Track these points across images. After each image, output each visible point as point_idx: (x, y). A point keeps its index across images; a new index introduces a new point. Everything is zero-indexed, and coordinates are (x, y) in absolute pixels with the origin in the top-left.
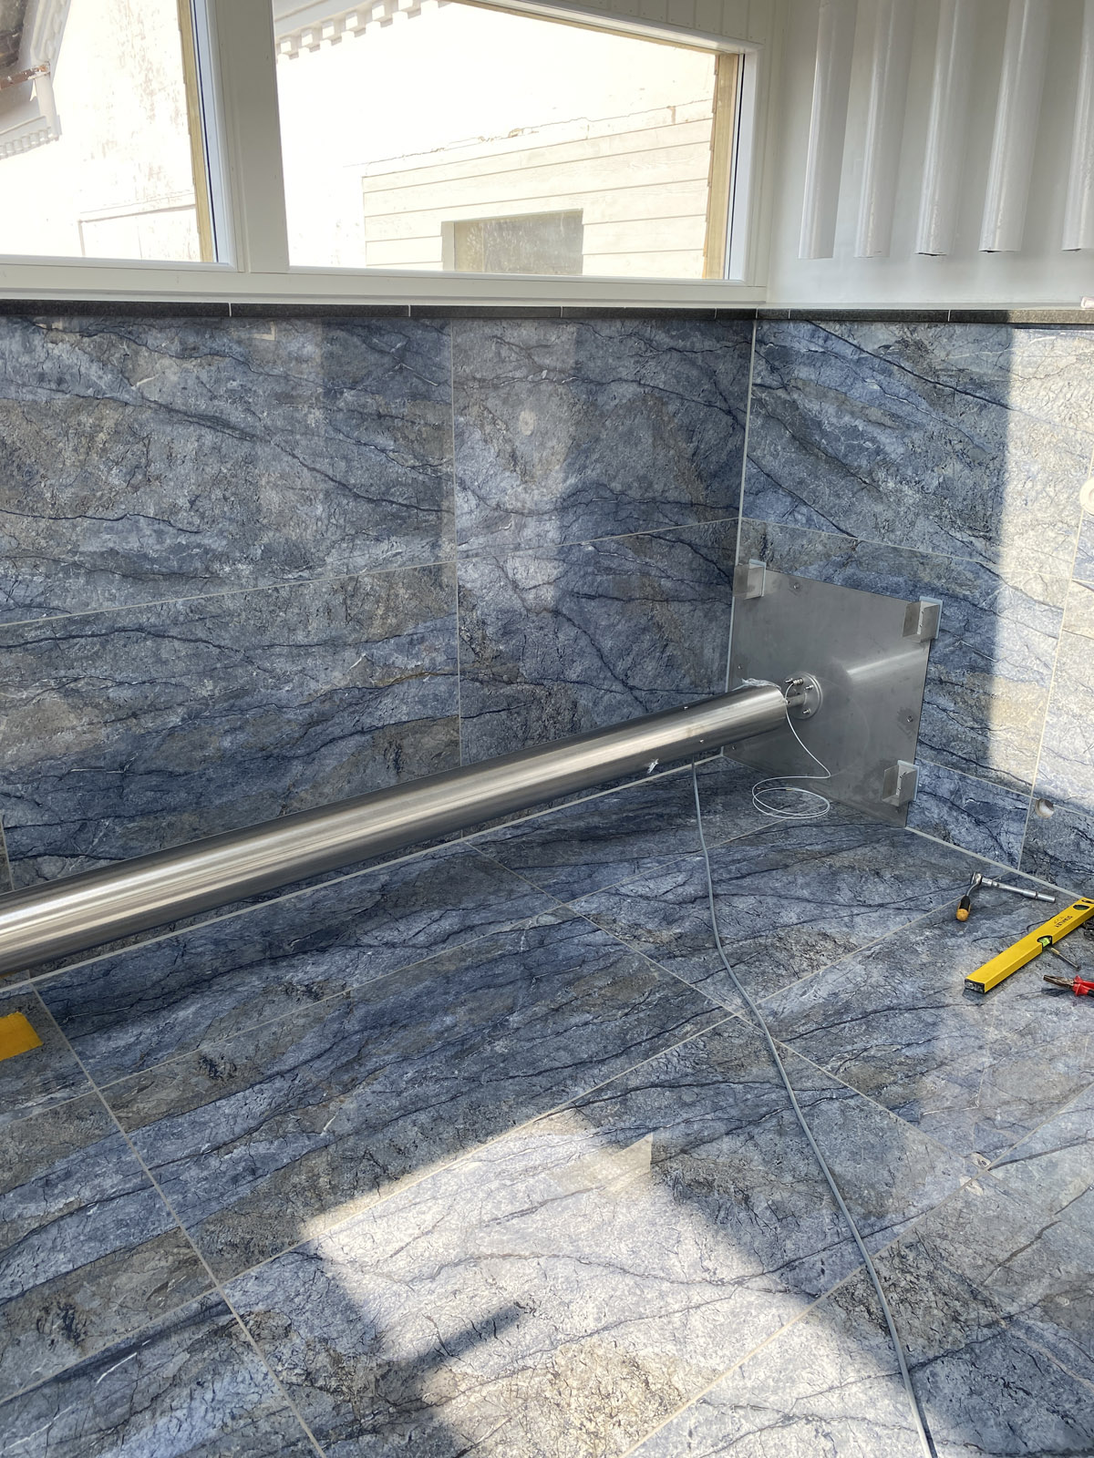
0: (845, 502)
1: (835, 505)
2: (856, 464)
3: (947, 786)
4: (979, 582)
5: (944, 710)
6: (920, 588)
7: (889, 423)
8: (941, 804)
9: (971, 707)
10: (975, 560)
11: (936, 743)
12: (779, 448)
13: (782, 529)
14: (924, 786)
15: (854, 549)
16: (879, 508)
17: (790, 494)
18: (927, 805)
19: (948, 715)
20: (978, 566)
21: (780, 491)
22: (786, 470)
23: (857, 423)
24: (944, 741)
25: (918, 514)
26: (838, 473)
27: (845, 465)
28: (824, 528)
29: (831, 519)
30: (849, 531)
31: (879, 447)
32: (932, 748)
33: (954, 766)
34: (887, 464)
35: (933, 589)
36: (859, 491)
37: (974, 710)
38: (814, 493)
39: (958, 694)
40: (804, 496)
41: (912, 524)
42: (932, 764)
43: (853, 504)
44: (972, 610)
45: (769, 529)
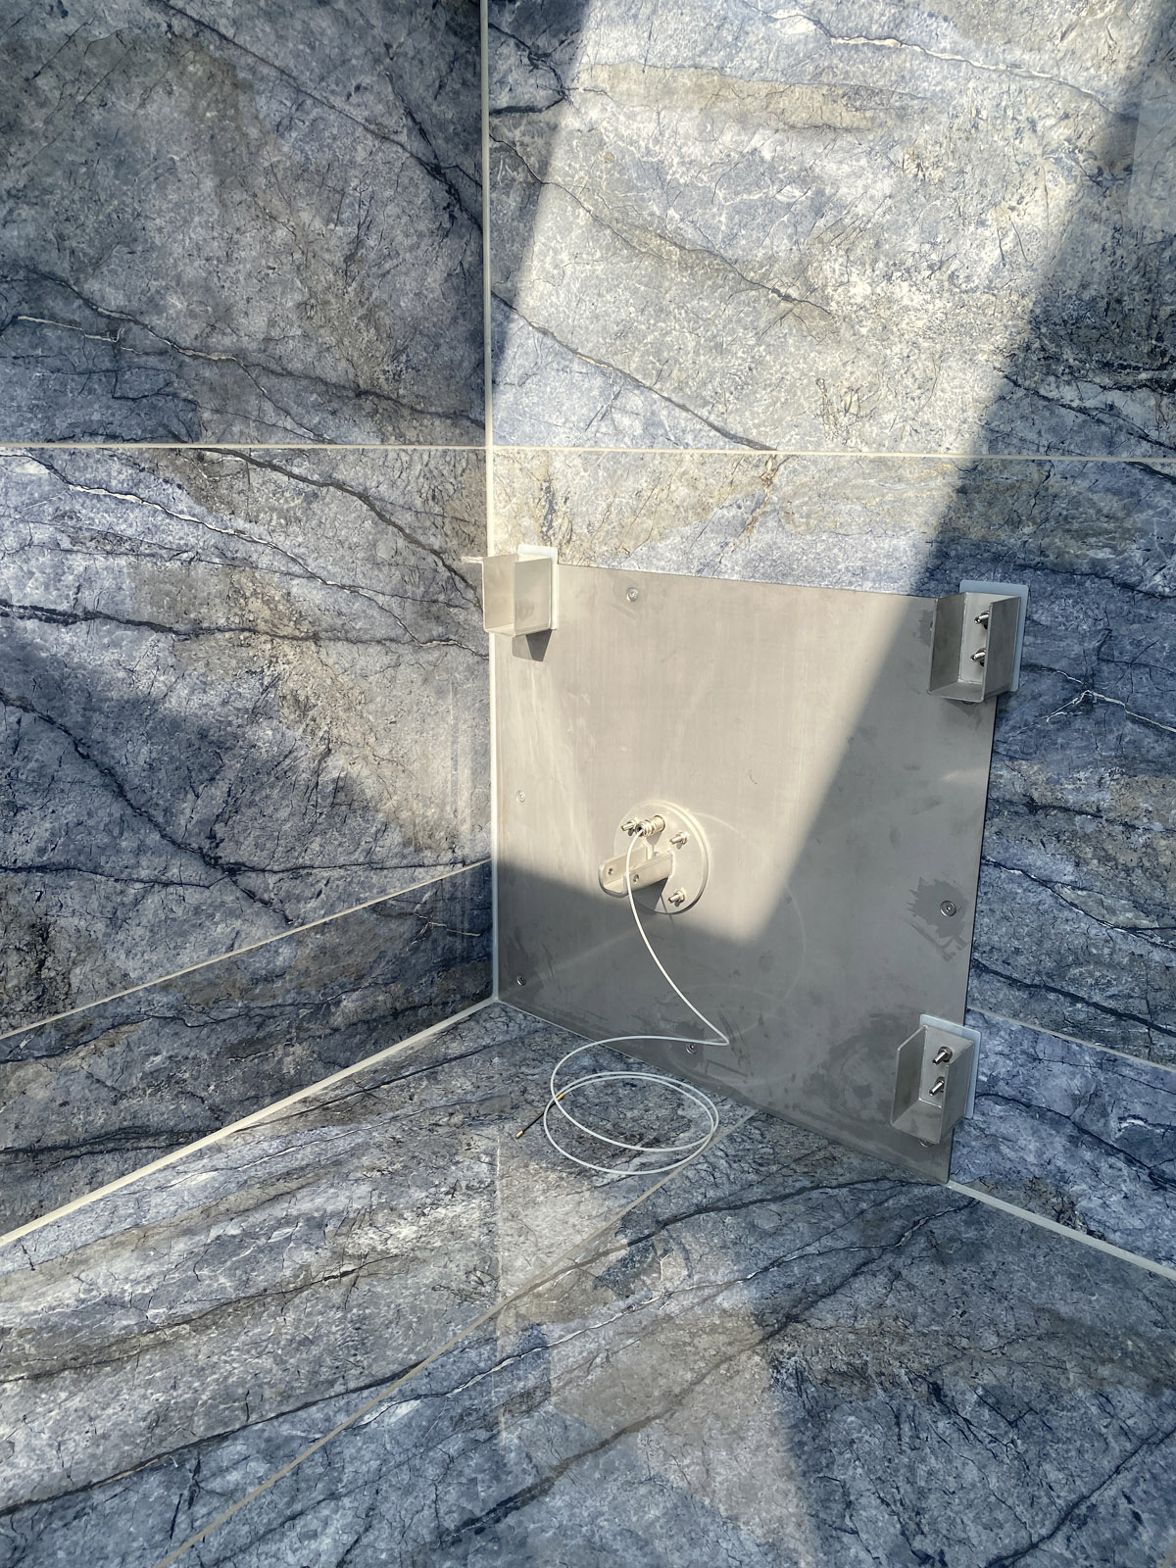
0: (738, 360)
1: (712, 375)
2: (760, 253)
3: (1062, 1081)
4: (1140, 518)
5: (1045, 883)
6: (960, 559)
7: (848, 118)
8: (1045, 1130)
9: (1128, 871)
10: (1125, 456)
11: (1026, 969)
12: (564, 256)
13: (585, 459)
14: (993, 1080)
15: (768, 482)
16: (828, 360)
17: (601, 367)
18: (1005, 1129)
19: (1057, 896)
20: (1136, 473)
21: (576, 367)
22: (586, 309)
23: (756, 141)
24: (1049, 964)
25: (942, 356)
26: (715, 287)
27: (731, 263)
28: (689, 438)
29: (704, 412)
30: (753, 434)
31: (820, 192)
32: (1013, 982)
33: (1081, 1030)
34: (845, 234)
35: (997, 558)
36: (771, 324)
37: (1138, 879)
38: (658, 353)
39: (1086, 838)
40: (632, 367)
41: (928, 385)
42: (1016, 1025)
43: (759, 362)
44: (1119, 601)
45: (558, 464)
